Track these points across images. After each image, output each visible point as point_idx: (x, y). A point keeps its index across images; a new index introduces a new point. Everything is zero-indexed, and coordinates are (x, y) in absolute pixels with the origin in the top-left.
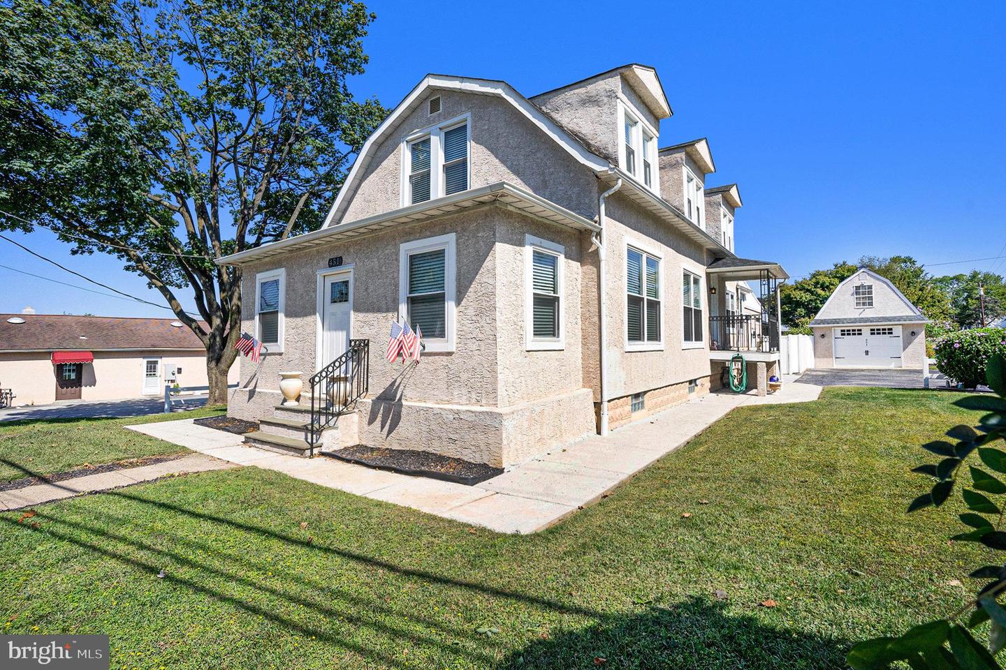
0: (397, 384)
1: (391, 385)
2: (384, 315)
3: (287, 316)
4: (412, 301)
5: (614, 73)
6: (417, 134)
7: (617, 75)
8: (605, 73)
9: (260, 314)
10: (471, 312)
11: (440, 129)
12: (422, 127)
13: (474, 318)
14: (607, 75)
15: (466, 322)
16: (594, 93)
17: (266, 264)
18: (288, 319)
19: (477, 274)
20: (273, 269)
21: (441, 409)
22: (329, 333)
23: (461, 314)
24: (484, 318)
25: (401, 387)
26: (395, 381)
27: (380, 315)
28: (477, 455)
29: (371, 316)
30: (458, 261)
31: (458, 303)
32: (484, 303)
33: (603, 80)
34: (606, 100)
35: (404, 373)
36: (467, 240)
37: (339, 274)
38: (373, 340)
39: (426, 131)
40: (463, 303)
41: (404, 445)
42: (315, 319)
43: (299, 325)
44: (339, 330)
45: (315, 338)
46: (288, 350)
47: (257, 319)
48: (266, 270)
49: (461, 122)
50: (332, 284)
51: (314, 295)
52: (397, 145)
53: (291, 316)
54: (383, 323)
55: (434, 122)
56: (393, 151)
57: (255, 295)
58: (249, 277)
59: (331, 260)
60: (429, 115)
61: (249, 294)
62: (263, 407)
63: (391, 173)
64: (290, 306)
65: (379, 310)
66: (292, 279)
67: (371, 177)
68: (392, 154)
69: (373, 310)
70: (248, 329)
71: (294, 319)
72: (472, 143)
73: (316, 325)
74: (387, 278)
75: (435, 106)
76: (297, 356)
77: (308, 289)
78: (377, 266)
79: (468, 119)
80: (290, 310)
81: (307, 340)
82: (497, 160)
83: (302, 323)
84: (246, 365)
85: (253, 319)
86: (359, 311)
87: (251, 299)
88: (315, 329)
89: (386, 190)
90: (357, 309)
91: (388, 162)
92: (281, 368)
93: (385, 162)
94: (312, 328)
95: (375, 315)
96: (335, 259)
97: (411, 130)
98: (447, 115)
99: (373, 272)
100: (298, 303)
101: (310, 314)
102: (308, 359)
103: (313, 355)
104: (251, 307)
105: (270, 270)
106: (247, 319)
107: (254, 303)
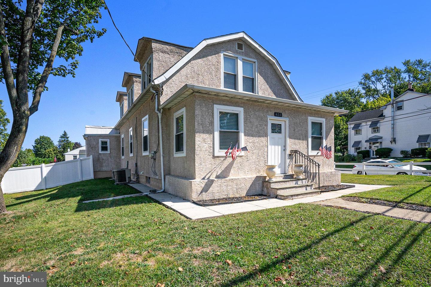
0: (307, 166)
2: (302, 141)
3: (245, 135)
6: (230, 54)
9: (220, 131)
11: (242, 59)
12: (233, 52)
17: (224, 101)
18: (247, 137)
20: (231, 106)
21: (327, 172)
22: (270, 146)
23: (326, 144)
27: (300, 141)
30: (326, 128)
37: (277, 120)
39: (237, 56)
42: (267, 139)
43: (255, 141)
44: (277, 145)
45: (267, 148)
46: (247, 154)
47: (217, 134)
48: (224, 105)
49: (251, 62)
50: (272, 124)
51: (265, 128)
52: (218, 53)
53: (249, 136)
54: (302, 144)
55: (240, 53)
56: (215, 54)
57: (213, 118)
58: (204, 105)
59: (275, 113)
60: (237, 49)
61: (205, 116)
62: (236, 187)
63: (214, 65)
64: (248, 130)
65: (300, 139)
66: (249, 116)
67: (199, 61)
68: (214, 56)
69: (297, 139)
70: (204, 140)
71: (251, 138)
72: (259, 74)
73: (268, 142)
74: (302, 127)
75: (240, 47)
76: (254, 157)
77: (262, 124)
78: (298, 122)
79: (256, 63)
80: (247, 132)
81: (261, 149)
82: (268, 86)
83: (257, 140)
84: (203, 164)
85: (211, 134)
86: (291, 139)
87: (207, 120)
88: (267, 144)
89: (211, 73)
90: (290, 138)
91: (212, 59)
92: (241, 164)
93: (210, 58)
94: (264, 143)
95: (298, 141)
96: (277, 113)
97: (226, 50)
98: (246, 55)
99: (297, 124)
100: (253, 129)
101: (263, 136)
102: (262, 158)
103: (266, 157)
104: (208, 125)
105: (228, 105)
106: (203, 133)
107: (212, 123)
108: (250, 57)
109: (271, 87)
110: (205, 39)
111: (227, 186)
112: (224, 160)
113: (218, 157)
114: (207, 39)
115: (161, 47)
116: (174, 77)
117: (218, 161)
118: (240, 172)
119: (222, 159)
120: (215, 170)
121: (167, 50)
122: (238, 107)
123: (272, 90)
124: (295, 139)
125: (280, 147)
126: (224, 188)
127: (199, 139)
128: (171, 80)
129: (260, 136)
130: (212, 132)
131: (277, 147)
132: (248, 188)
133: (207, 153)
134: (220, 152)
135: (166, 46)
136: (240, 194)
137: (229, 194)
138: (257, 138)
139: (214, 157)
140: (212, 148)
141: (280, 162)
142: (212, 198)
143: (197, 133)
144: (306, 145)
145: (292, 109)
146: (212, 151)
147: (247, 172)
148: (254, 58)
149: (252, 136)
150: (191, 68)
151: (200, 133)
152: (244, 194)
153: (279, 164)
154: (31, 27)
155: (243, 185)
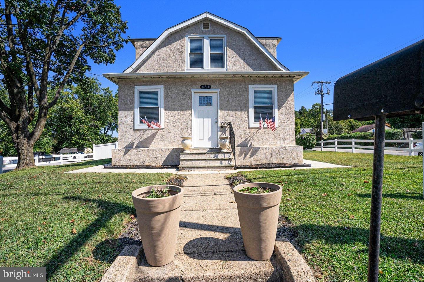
0: (248, 140)
1: (245, 140)
2: (240, 112)
3: (165, 110)
4: (255, 108)
5: (276, 39)
6: (195, 36)
7: (276, 40)
8: (272, 38)
9: (139, 108)
10: (284, 113)
11: (209, 37)
12: (199, 33)
13: (286, 116)
14: (273, 39)
15: (282, 117)
16: (268, 43)
17: (143, 82)
18: (167, 112)
19: (287, 100)
20: (151, 85)
21: (277, 147)
22: (198, 119)
23: (280, 114)
24: (290, 116)
25: (251, 141)
26: (247, 139)
27: (236, 112)
28: (293, 161)
29: (231, 112)
30: (278, 95)
31: (279, 110)
32: (290, 111)
33: (271, 39)
34: (272, 47)
35: (252, 135)
36: (282, 88)
37: (206, 93)
38: (233, 122)
39: (203, 36)
40: (280, 110)
41: (258, 162)
42: (191, 113)
43: (177, 115)
44: (206, 118)
45: (191, 121)
46: (167, 127)
47: (137, 111)
48: (144, 85)
49: (220, 38)
50: (200, 97)
51: (189, 101)
52: (182, 37)
53: (170, 110)
54: (239, 116)
55: (206, 33)
56: (180, 40)
57: (134, 97)
58: (126, 87)
59: (201, 86)
60: (203, 29)
61: (127, 97)
62: (151, 156)
63: (178, 49)
64: (168, 105)
65: (236, 110)
66: (170, 92)
67: (165, 48)
68: (179, 41)
69: (233, 110)
70: (126, 116)
71: (173, 112)
72: (228, 48)
73: (192, 115)
74: (241, 97)
75: (206, 26)
76: (176, 130)
77: (184, 98)
78: (234, 92)
79: (225, 38)
80: (167, 106)
81: (184, 122)
82: (240, 58)
83: (180, 114)
84: (125, 136)
85: (132, 110)
86: (223, 110)
87: (129, 99)
88: (191, 117)
89: (176, 57)
90: (221, 109)
91: (177, 44)
92: (161, 136)
93: (174, 44)
94: (188, 116)
95: (234, 112)
96: (204, 86)
97: (191, 33)
98: (213, 32)
99: (232, 94)
100: (175, 104)
101: (186, 110)
102: (185, 131)
103: (190, 129)
104: (130, 104)
105: (148, 85)
106: (125, 110)
107: (133, 102)
108: (217, 34)
109: (243, 59)
110: (167, 29)
111: (143, 155)
112: (144, 132)
113: (138, 130)
114: (169, 29)
115: (142, 44)
116: (143, 66)
117: (138, 133)
118: (160, 143)
119: (142, 131)
120: (135, 141)
121: (146, 45)
122: (159, 85)
123: (245, 61)
124: (229, 110)
125: (210, 120)
126: (140, 157)
127: (121, 116)
128: (140, 69)
129: (183, 110)
130: (132, 109)
131: (206, 120)
132: (165, 159)
133: (128, 126)
134: (140, 125)
135: (146, 42)
136: (157, 163)
137: (144, 162)
138: (179, 112)
139: (135, 130)
140: (133, 122)
141: (210, 135)
142: (129, 165)
143: (120, 111)
144: (246, 116)
145: (226, 79)
146: (133, 125)
147: (167, 144)
148: (221, 34)
149: (174, 110)
150: (157, 56)
151: (122, 110)
152: (160, 163)
153: (209, 137)
154: (49, 53)
155: (159, 155)
